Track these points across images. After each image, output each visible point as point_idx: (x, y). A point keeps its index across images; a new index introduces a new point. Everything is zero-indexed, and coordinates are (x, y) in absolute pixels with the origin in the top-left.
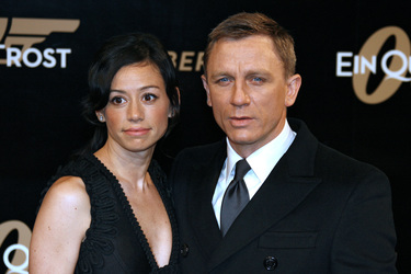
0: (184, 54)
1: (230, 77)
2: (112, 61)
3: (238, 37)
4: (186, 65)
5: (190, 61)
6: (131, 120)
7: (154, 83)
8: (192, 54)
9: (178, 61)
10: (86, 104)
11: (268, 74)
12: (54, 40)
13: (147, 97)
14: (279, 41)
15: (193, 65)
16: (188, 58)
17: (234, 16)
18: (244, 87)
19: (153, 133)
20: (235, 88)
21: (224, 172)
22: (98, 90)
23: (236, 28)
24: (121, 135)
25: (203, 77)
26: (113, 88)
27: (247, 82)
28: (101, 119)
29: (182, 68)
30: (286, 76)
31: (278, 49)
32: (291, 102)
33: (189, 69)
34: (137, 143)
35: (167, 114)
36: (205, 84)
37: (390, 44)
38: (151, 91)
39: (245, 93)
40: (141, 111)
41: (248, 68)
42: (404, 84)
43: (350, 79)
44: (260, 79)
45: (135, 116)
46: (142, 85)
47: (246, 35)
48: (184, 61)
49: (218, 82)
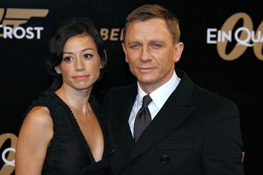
0: (113, 30)
1: (139, 44)
2: (63, 35)
3: (144, 20)
4: (114, 37)
5: (116, 35)
6: (77, 70)
7: (90, 47)
8: (118, 30)
9: (109, 34)
10: (49, 63)
11: (163, 42)
12: (33, 22)
13: (86, 56)
14: (170, 22)
15: (119, 37)
16: (115, 32)
17: (142, 7)
18: (148, 50)
19: (91, 77)
20: (142, 50)
21: (136, 103)
22: (55, 54)
23: (143, 14)
24: (71, 80)
25: (123, 44)
26: (65, 51)
27: (150, 47)
28: (59, 72)
29: (112, 39)
30: (174, 43)
31: (169, 27)
32: (177, 59)
33: (116, 39)
34: (82, 84)
35: (99, 66)
36: (124, 48)
37: (240, 23)
38: (88, 52)
39: (149, 53)
40: (83, 65)
41: (151, 38)
42: (249, 48)
43: (215, 45)
44: (158, 45)
45: (80, 67)
46: (83, 49)
47: (149, 18)
48: (113, 34)
49: (132, 47)
